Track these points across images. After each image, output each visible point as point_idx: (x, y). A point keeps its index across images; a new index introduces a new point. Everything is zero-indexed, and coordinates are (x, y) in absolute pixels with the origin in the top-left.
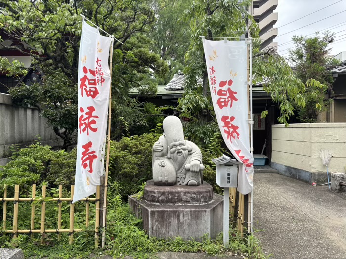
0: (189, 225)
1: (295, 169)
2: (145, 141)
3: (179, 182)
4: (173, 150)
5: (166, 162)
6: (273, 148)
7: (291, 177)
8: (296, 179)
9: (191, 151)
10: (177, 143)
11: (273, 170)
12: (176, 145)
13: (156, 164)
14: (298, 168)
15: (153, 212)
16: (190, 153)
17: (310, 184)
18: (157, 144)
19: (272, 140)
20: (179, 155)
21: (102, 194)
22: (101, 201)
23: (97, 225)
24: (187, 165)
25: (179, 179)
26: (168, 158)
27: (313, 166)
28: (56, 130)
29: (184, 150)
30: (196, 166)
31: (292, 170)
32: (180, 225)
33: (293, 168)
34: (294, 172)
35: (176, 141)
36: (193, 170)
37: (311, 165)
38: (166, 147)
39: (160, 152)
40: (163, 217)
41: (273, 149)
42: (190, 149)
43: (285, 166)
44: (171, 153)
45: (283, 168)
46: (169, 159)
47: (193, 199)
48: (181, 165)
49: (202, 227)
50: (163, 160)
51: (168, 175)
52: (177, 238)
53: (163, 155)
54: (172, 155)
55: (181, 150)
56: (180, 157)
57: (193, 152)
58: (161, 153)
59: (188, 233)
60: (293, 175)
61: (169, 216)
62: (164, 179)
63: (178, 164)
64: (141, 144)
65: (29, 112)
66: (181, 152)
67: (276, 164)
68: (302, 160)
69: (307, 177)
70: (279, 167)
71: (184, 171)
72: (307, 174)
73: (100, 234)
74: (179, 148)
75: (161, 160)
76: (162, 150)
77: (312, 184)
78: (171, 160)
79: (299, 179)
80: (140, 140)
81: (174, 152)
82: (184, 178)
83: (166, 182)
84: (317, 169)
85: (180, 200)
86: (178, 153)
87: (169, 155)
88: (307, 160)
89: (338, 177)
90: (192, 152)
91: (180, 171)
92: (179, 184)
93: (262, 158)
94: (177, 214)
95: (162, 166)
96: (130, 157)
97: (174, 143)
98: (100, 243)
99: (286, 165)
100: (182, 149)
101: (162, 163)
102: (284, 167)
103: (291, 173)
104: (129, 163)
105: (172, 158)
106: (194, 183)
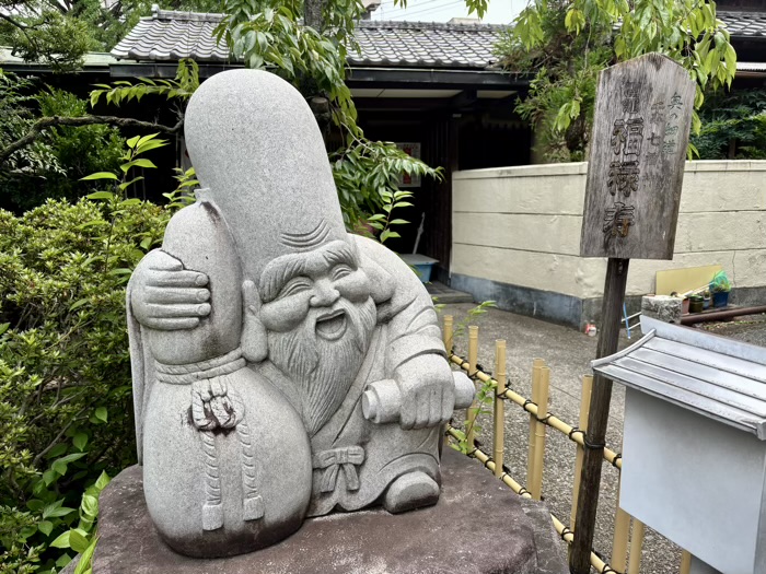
1: (528, 290)
2: (58, 244)
3: (327, 494)
4: (289, 304)
6: (456, 236)
7: (512, 311)
8: (531, 315)
9: (388, 301)
10: (315, 257)
11: (460, 294)
12: (307, 275)
13: (168, 413)
14: (538, 288)
16: (384, 312)
17: (577, 328)
18: (160, 276)
19: (454, 215)
20: (328, 333)
25: (326, 480)
26: (249, 363)
27: (586, 281)
29: (358, 298)
31: (519, 292)
33: (523, 289)
34: (523, 299)
35: (302, 242)
36: (421, 418)
37: (579, 279)
38: (232, 287)
39: (188, 329)
41: (454, 240)
42: (383, 292)
43: (496, 283)
44: (269, 329)
45: (490, 289)
46: (257, 364)
50: (216, 385)
51: (268, 479)
53: (214, 349)
54: (279, 341)
55: (343, 305)
57: (398, 302)
58: (198, 337)
60: (522, 306)
62: (239, 513)
63: (319, 390)
64: (31, 259)
66: (343, 316)
67: (467, 278)
68: (552, 266)
69: (565, 310)
70: (474, 287)
71: (353, 427)
72: (567, 302)
74: (327, 288)
75: (203, 387)
76: (205, 318)
77: (584, 331)
78: (268, 370)
79: (540, 317)
80: (27, 235)
81: (294, 323)
82: (359, 467)
83: (255, 531)
84: (594, 290)
86: (319, 324)
87: (253, 343)
88: (567, 264)
89: (667, 308)
90: (393, 307)
91: (331, 431)
92: (327, 505)
93: (424, 263)
95: (220, 430)
97: (293, 258)
99: (497, 280)
100: (344, 294)
101: (217, 407)
102: (492, 286)
103: (515, 300)
105: (280, 356)
106: (420, 494)
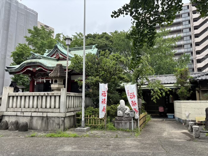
0: (124, 126)
5: (120, 111)
11: (175, 120)
13: (118, 112)
15: (116, 122)
17: (182, 124)
18: (118, 107)
21: (105, 117)
22: (105, 119)
23: (104, 124)
24: (125, 112)
25: (124, 116)
27: (183, 117)
28: (94, 103)
30: (128, 112)
32: (122, 125)
33: (179, 118)
35: (123, 106)
38: (120, 107)
39: (119, 109)
40: (118, 123)
41: (175, 111)
46: (121, 111)
47: (126, 120)
48: (124, 112)
49: (127, 126)
52: (121, 128)
56: (124, 110)
59: (124, 128)
61: (120, 123)
62: (120, 116)
65: (87, 98)
68: (181, 115)
73: (105, 126)
81: (122, 109)
85: (123, 120)
91: (124, 114)
94: (121, 123)
96: (112, 110)
98: (105, 128)
100: (124, 108)
102: (177, 118)
104: (112, 112)
